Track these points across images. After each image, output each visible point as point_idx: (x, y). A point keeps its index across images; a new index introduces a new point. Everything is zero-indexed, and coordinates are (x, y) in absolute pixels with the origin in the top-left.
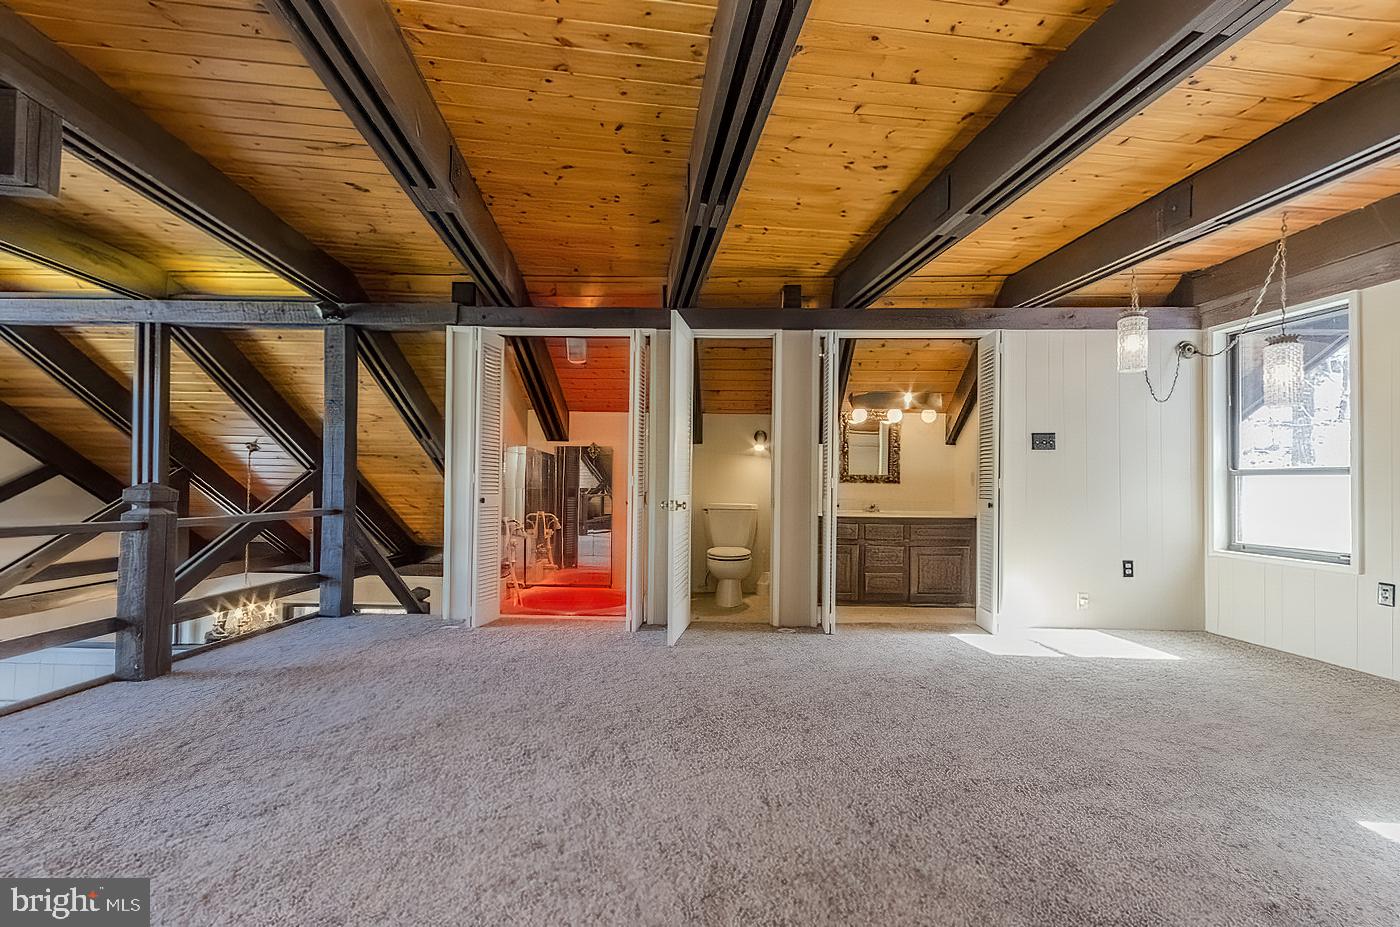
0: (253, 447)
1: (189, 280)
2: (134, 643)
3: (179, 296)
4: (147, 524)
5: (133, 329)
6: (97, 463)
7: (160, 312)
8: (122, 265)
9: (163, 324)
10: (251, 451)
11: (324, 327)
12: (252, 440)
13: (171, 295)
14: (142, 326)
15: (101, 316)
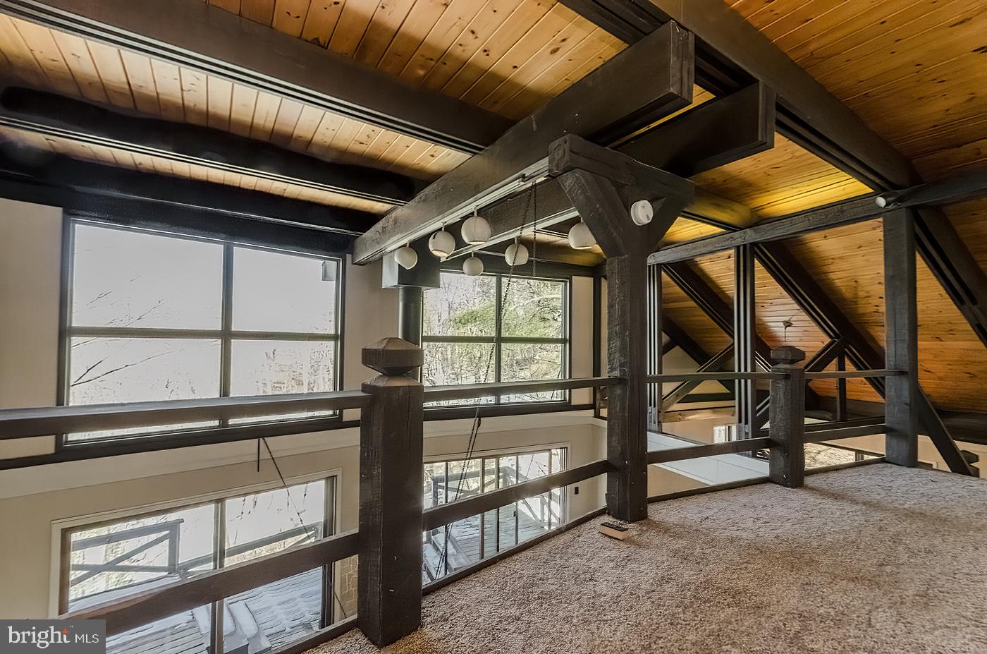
0: (788, 324)
1: (765, 210)
2: (782, 459)
3: (762, 222)
4: (789, 375)
5: (732, 252)
6: (693, 339)
7: (750, 236)
8: (733, 210)
9: (751, 244)
10: (786, 327)
11: (883, 214)
12: (786, 319)
13: (756, 223)
14: (738, 248)
15: (715, 247)
